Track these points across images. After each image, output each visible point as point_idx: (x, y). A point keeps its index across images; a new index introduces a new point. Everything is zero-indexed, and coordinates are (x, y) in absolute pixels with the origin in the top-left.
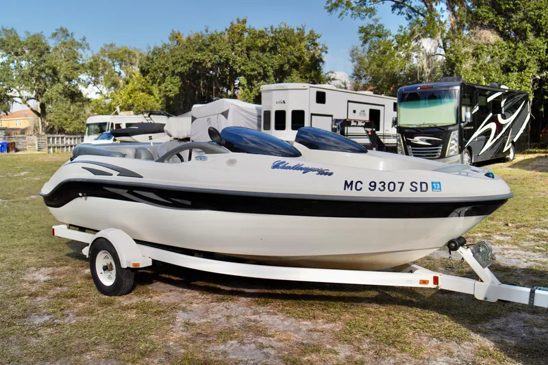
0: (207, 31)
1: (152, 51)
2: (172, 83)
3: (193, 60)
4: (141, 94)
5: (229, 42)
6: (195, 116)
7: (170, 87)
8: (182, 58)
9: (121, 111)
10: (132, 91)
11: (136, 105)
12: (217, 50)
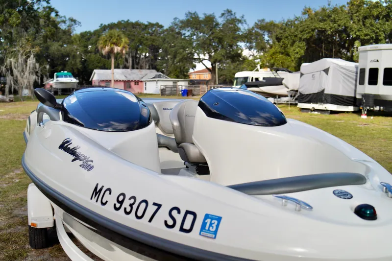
0: (329, 5)
1: (285, 23)
2: (299, 47)
3: (316, 28)
4: (281, 55)
5: (349, 13)
6: (302, 72)
7: (297, 50)
8: (308, 27)
9: (261, 68)
10: (273, 53)
11: (276, 64)
12: (336, 20)
